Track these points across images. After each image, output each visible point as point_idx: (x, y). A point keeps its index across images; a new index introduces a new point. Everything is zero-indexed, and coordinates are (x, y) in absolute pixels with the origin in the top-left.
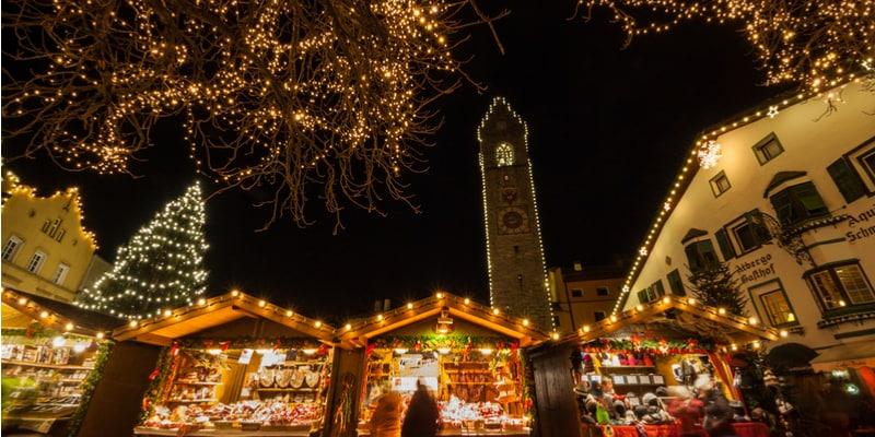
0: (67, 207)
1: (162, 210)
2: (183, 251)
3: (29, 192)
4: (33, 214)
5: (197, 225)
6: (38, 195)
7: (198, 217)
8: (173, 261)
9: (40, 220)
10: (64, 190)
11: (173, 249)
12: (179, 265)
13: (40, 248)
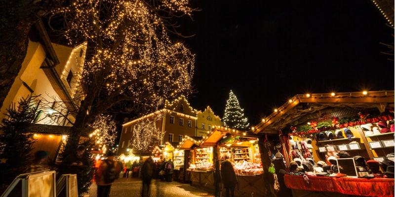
0: (209, 112)
1: (226, 103)
2: (236, 114)
3: (200, 112)
4: (203, 117)
5: (236, 104)
6: (202, 111)
7: (236, 101)
8: (235, 118)
9: (205, 118)
10: (206, 108)
11: (234, 114)
12: (237, 118)
13: (209, 124)
